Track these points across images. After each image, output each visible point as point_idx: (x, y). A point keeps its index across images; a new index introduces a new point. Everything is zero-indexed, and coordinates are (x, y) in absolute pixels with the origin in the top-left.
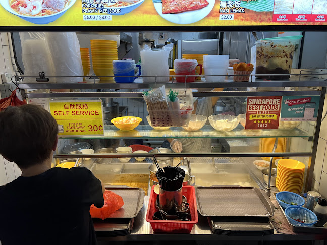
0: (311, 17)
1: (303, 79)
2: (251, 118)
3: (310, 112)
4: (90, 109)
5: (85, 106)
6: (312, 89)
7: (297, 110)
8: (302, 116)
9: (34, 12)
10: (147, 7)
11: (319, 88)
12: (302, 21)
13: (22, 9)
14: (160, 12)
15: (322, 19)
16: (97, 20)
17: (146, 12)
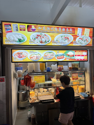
0: (81, 59)
1: (80, 70)
2: (73, 77)
3: (83, 76)
4: (42, 77)
5: (41, 76)
6: (82, 71)
7: (81, 75)
8: (82, 76)
9: (34, 59)
10: (54, 58)
11: (84, 71)
12: (79, 60)
13: (32, 58)
14: (56, 59)
15: (83, 60)
16: (46, 60)
17: (54, 59)
